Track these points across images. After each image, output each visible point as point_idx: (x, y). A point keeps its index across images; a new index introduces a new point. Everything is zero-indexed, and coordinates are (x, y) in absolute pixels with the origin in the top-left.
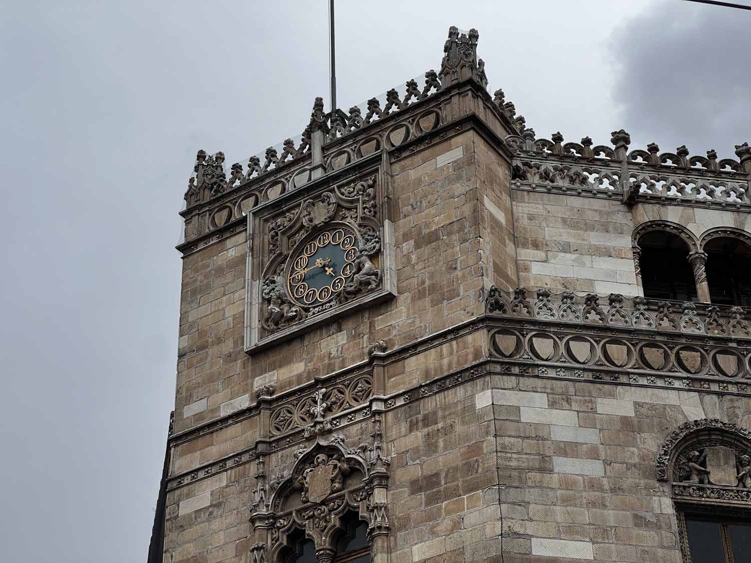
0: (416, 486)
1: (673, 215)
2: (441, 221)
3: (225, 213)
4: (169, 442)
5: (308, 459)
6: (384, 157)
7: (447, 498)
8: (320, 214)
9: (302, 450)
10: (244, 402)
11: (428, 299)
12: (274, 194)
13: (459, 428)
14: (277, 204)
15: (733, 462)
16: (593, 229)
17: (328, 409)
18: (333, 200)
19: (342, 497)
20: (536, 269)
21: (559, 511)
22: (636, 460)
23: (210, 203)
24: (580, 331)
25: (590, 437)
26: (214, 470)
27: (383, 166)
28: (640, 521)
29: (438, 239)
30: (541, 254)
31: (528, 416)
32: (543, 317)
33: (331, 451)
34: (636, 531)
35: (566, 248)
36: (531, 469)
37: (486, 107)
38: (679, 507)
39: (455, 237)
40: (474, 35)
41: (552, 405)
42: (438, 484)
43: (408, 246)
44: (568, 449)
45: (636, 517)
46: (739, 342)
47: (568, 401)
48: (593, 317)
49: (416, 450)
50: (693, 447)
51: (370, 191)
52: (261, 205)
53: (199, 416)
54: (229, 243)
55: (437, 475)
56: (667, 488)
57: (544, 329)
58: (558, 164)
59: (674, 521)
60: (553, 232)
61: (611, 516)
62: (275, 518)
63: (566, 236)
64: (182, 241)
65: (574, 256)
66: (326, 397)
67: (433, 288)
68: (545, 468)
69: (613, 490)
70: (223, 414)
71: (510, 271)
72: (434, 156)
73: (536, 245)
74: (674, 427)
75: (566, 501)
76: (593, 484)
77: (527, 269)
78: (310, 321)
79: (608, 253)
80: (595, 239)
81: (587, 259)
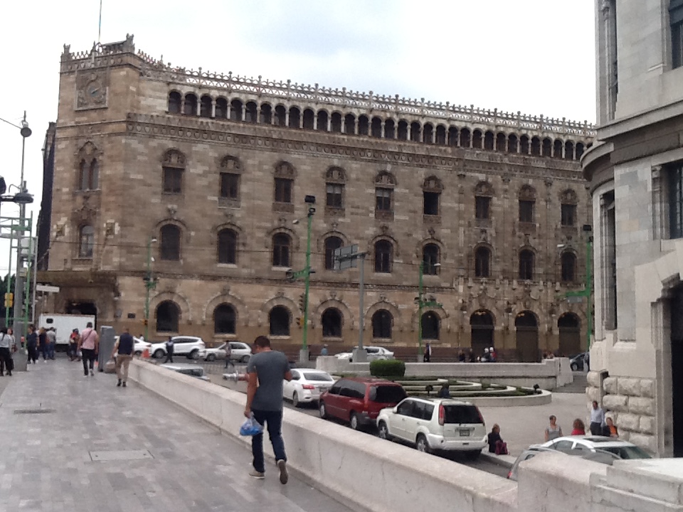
0: (109, 157)
2: (119, 91)
3: (70, 67)
7: (114, 162)
8: (93, 77)
11: (114, 112)
12: (82, 66)
13: (118, 146)
14: (83, 70)
15: (177, 157)
16: (159, 91)
17: (92, 132)
18: (96, 75)
19: (93, 155)
20: (143, 102)
21: (137, 168)
22: (156, 157)
23: (66, 62)
24: (148, 125)
25: (146, 151)
27: (108, 68)
29: (118, 95)
30: (144, 98)
31: (133, 146)
32: (139, 121)
33: (92, 143)
34: (153, 173)
35: (150, 96)
36: (132, 158)
37: (133, 58)
38: (163, 167)
40: (133, 36)
41: (139, 143)
42: (113, 158)
44: (142, 154)
45: (153, 169)
47: (143, 142)
48: (152, 121)
49: (109, 149)
50: (169, 154)
51: (105, 75)
52: (79, 68)
53: (63, 123)
54: (71, 77)
55: (113, 156)
56: (161, 163)
57: (139, 124)
59: (162, 171)
60: (148, 92)
61: (148, 169)
62: (79, 156)
63: (151, 93)
64: (60, 71)
65: (152, 99)
66: (91, 129)
67: (116, 108)
69: (149, 163)
70: (68, 125)
72: (120, 71)
73: (144, 96)
74: (165, 149)
75: (139, 166)
76: (145, 162)
77: (140, 102)
78: (89, 107)
79: (160, 98)
80: (158, 94)
81: (155, 100)
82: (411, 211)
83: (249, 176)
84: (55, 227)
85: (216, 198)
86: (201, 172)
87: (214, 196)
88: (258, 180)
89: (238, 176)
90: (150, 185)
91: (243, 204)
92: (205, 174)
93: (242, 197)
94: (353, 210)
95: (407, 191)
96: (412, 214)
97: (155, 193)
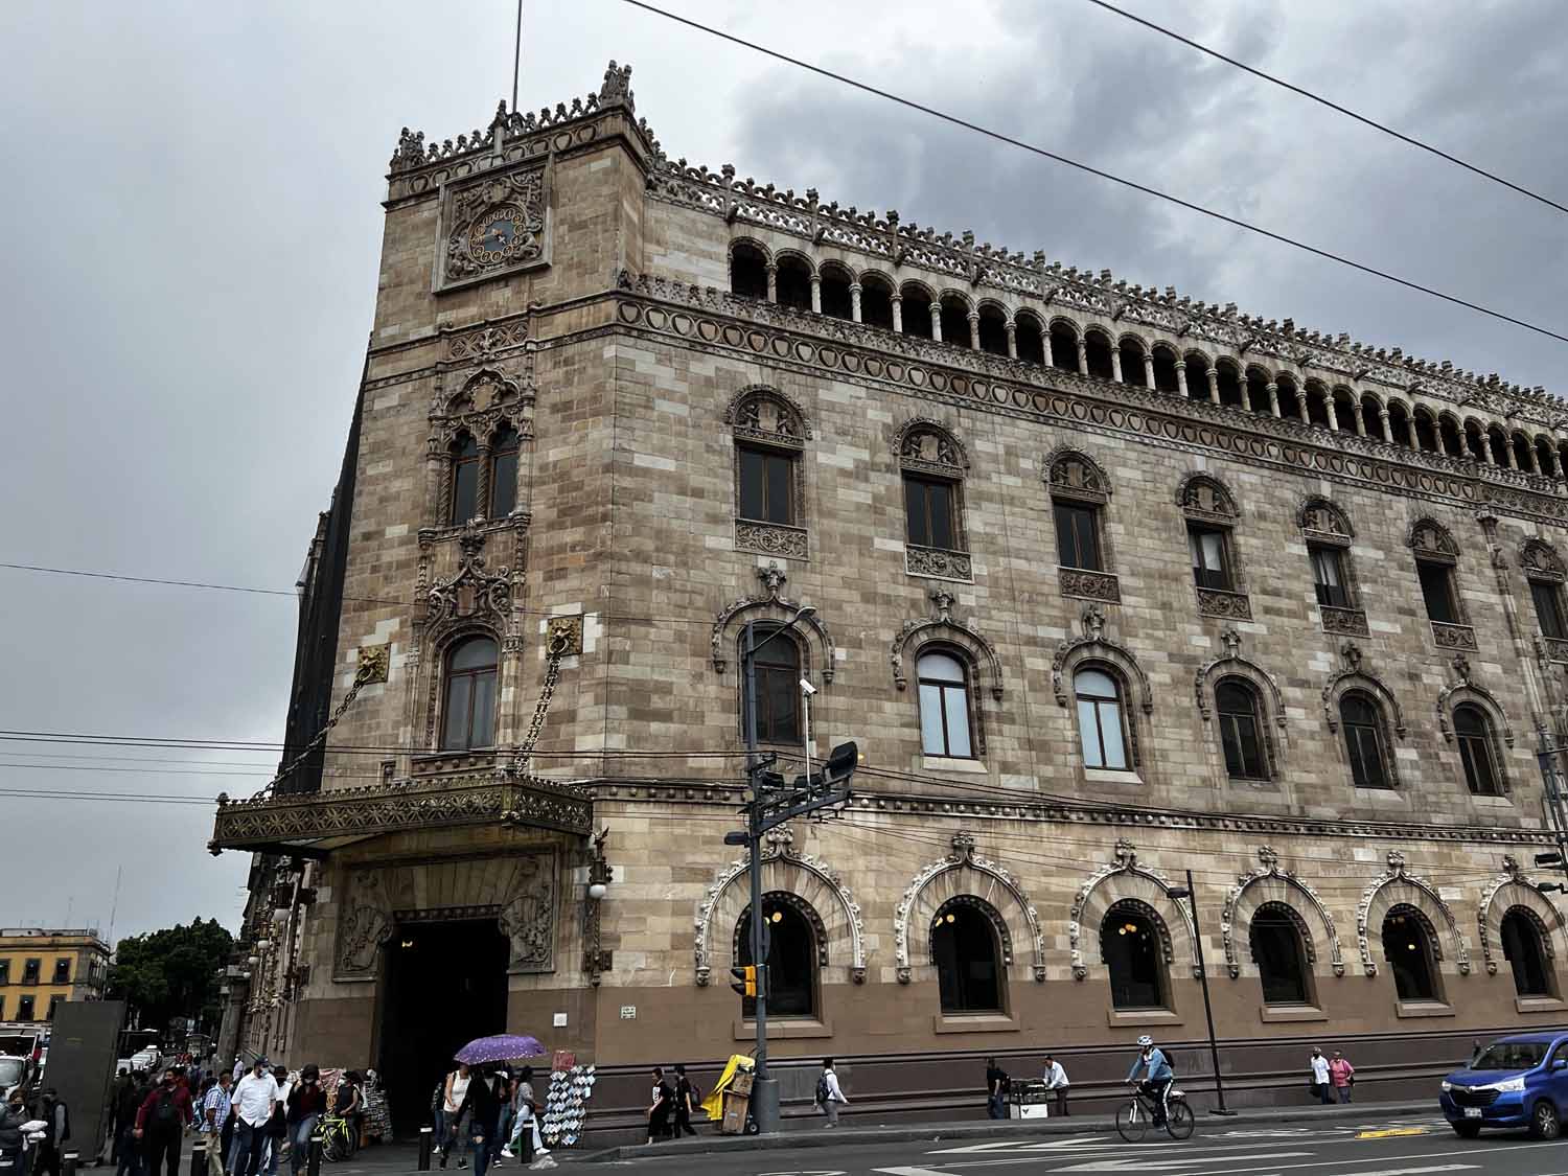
0: (555, 409)
1: (758, 235)
2: (589, 214)
3: (423, 181)
4: (368, 354)
5: (476, 380)
6: (551, 157)
7: (577, 419)
8: (498, 194)
9: (471, 372)
10: (429, 331)
11: (575, 272)
12: (462, 173)
13: (590, 371)
14: (464, 181)
15: (776, 415)
16: (702, 237)
17: (494, 344)
18: (508, 185)
19: (499, 410)
20: (657, 260)
21: (656, 438)
22: (712, 407)
23: (410, 172)
24: (684, 311)
25: (682, 388)
26: (402, 379)
27: (549, 165)
28: (709, 449)
29: (586, 227)
30: (661, 250)
31: (640, 368)
32: (658, 297)
33: (494, 376)
34: (706, 455)
35: (680, 248)
36: (640, 406)
37: (632, 129)
38: (736, 441)
39: (599, 227)
40: (628, 70)
41: (659, 362)
42: (572, 409)
43: (563, 229)
44: (666, 395)
45: (707, 446)
46: (791, 333)
47: (670, 361)
48: (694, 302)
49: (557, 382)
50: (751, 402)
51: (538, 182)
52: (451, 180)
53: (393, 337)
54: (425, 206)
55: (572, 401)
56: (730, 428)
57: (658, 306)
58: (681, 183)
59: (732, 451)
60: (672, 235)
61: (691, 443)
62: (449, 420)
63: (681, 238)
64: (386, 199)
65: (685, 255)
66: (492, 335)
67: (580, 264)
68: (648, 407)
69: (693, 427)
70: (412, 338)
71: (638, 259)
72: (590, 162)
73: (658, 243)
74: (740, 387)
75: (661, 430)
76: (681, 421)
77: (650, 260)
78: (483, 276)
79: (709, 256)
80: (702, 244)
81: (694, 258)
82: (1402, 611)
83: (984, 486)
84: (353, 656)
85: (899, 546)
86: (849, 465)
87: (892, 537)
88: (1012, 501)
89: (953, 484)
90: (698, 493)
91: (978, 567)
92: (861, 473)
93: (974, 548)
94: (1269, 601)
95: (1380, 555)
96: (1407, 619)
97: (715, 519)
